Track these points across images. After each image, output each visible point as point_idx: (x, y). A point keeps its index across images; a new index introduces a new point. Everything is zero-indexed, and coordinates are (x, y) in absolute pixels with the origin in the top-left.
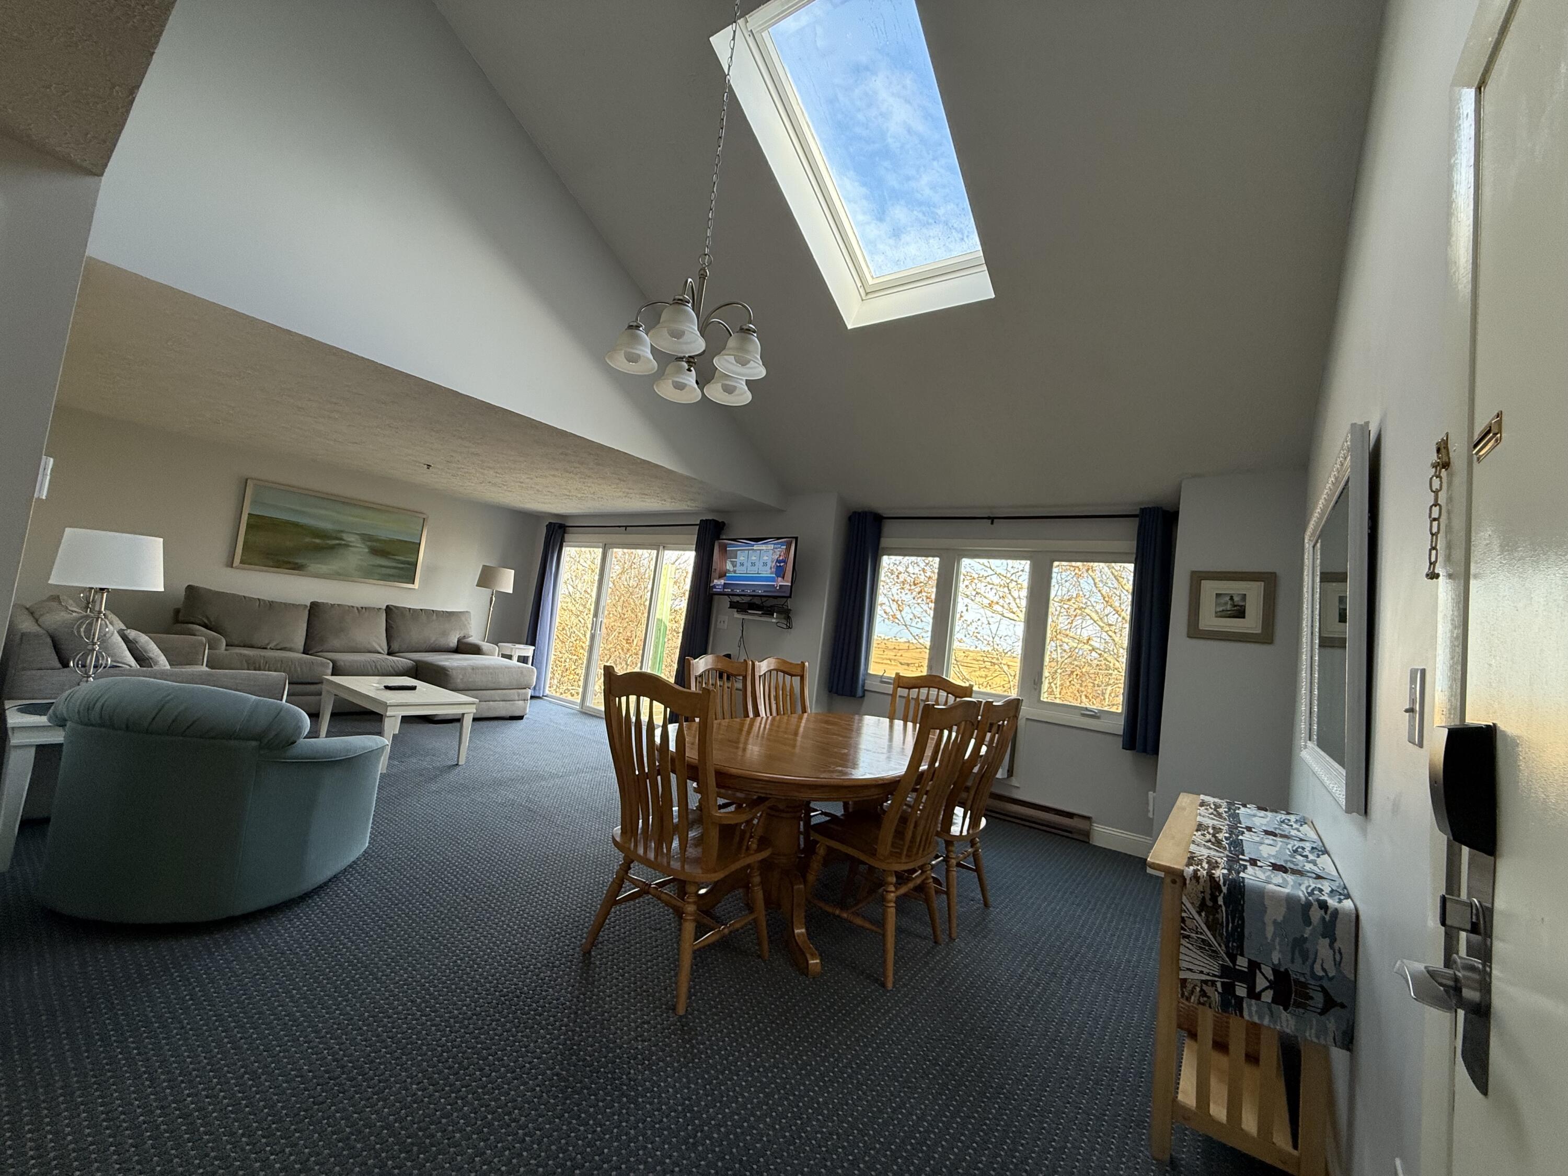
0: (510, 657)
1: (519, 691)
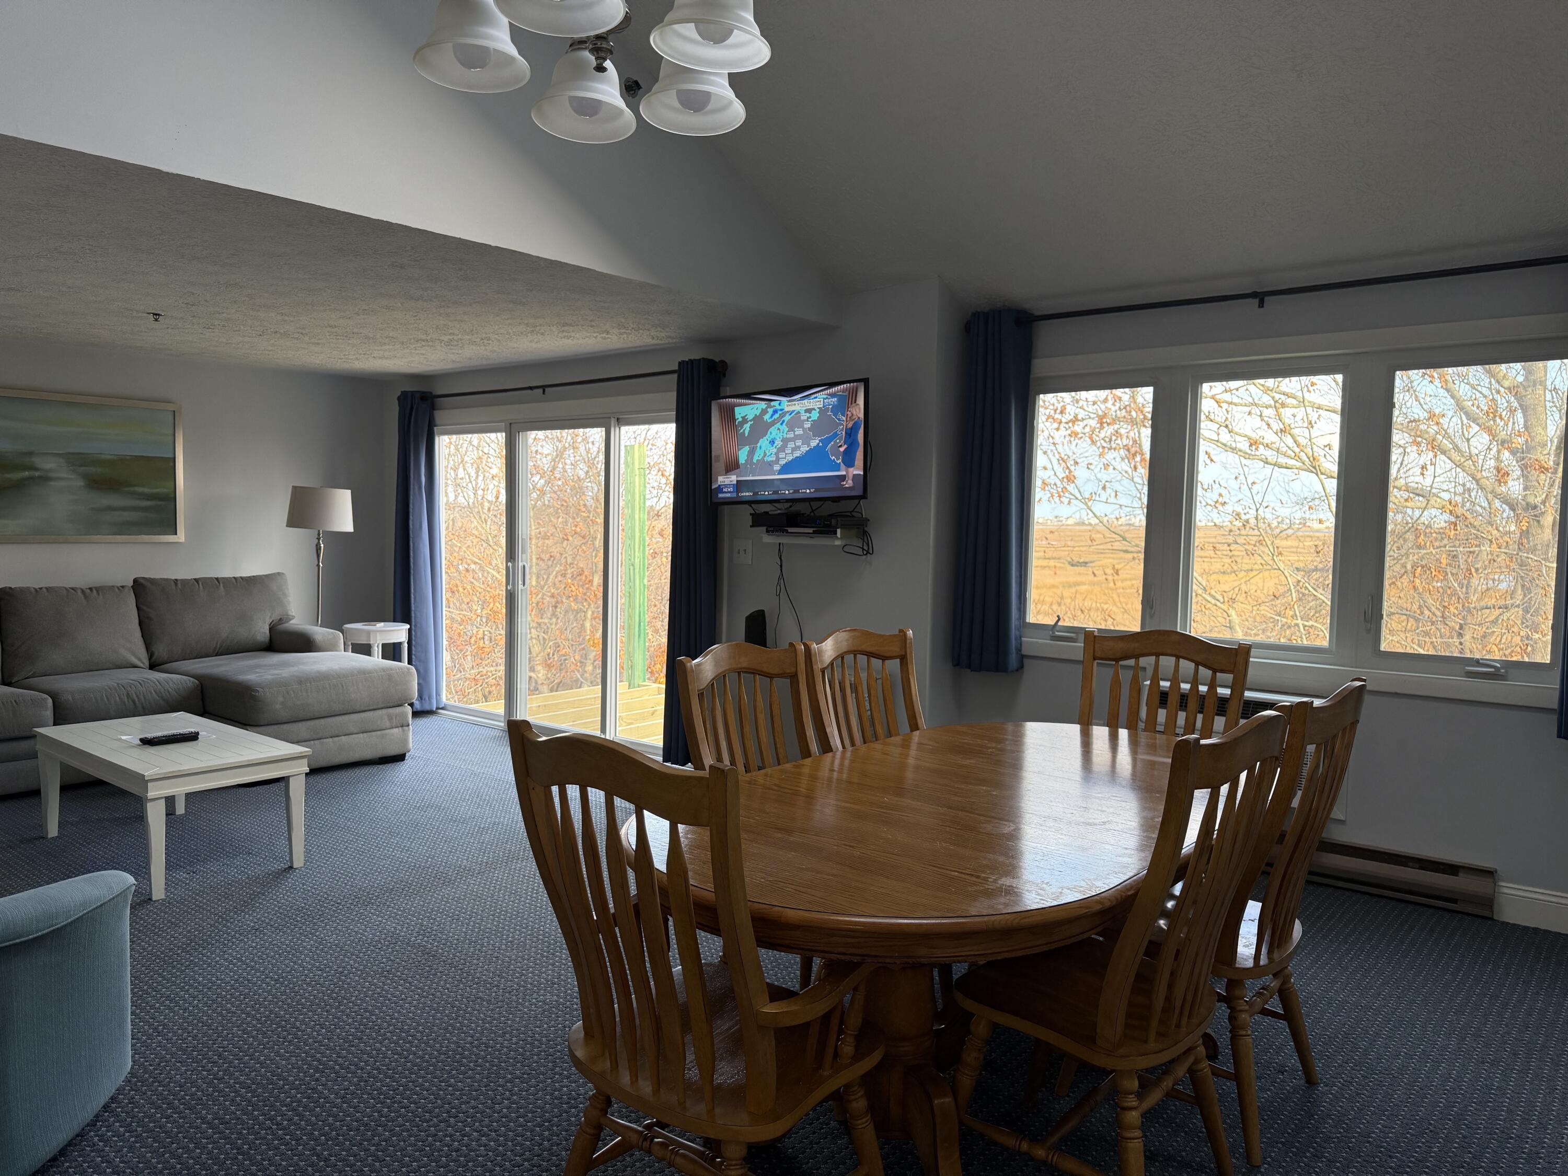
0: (365, 649)
1: (391, 711)
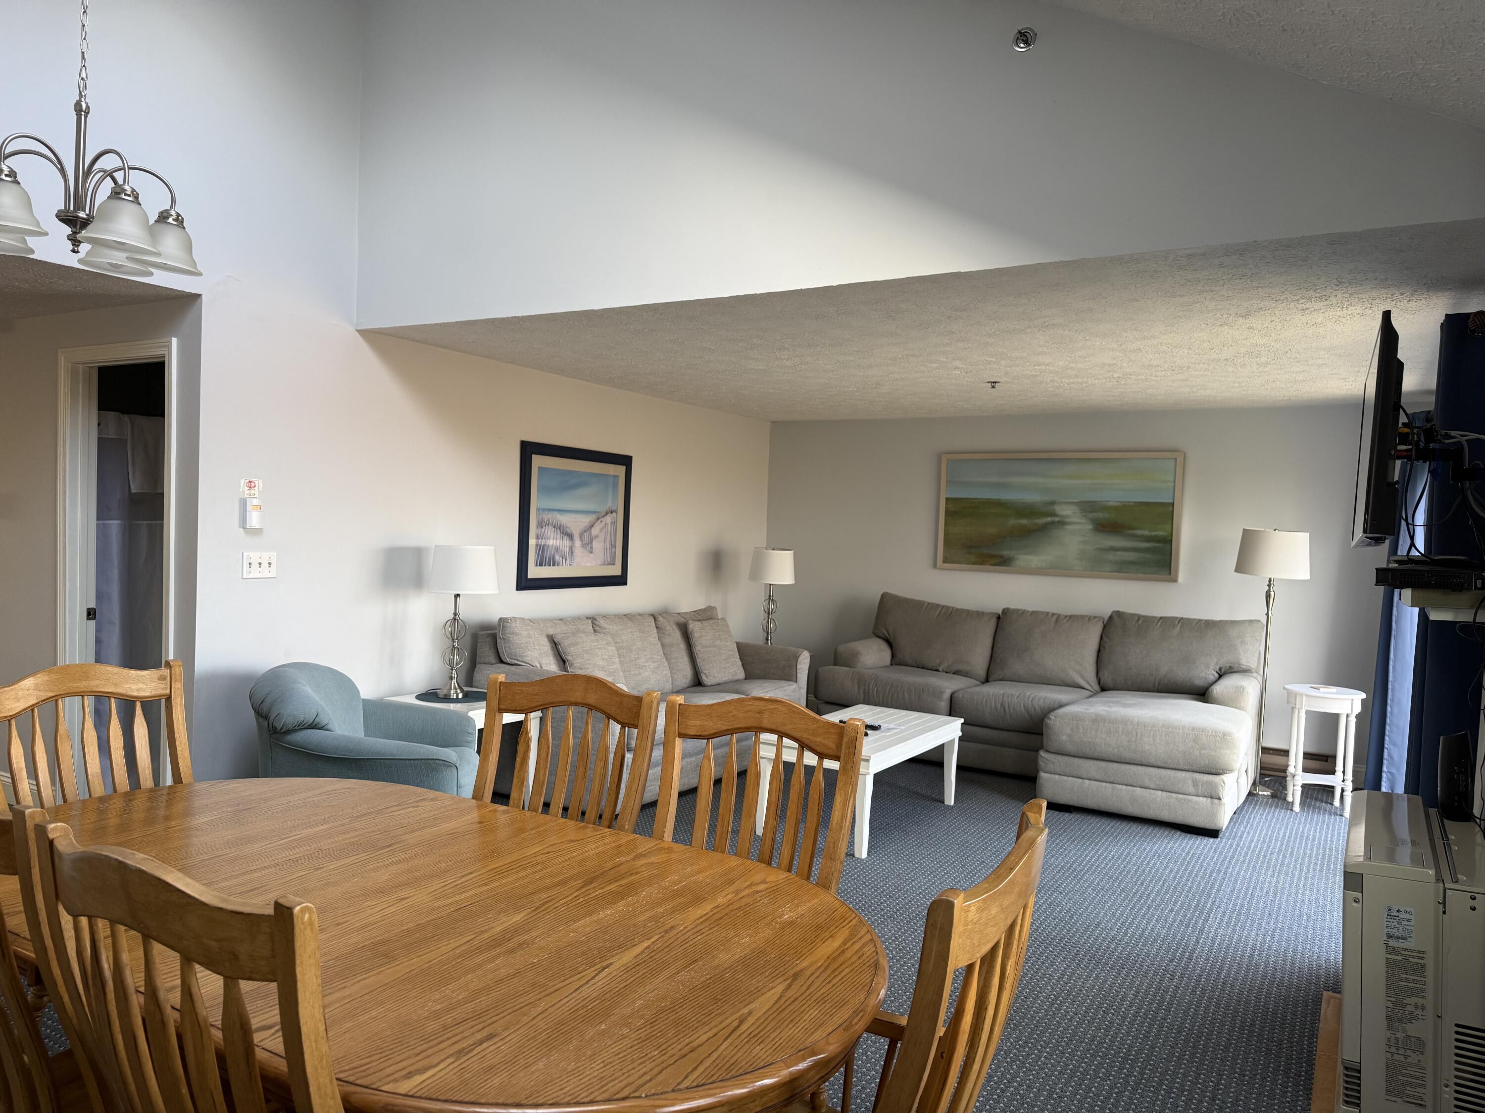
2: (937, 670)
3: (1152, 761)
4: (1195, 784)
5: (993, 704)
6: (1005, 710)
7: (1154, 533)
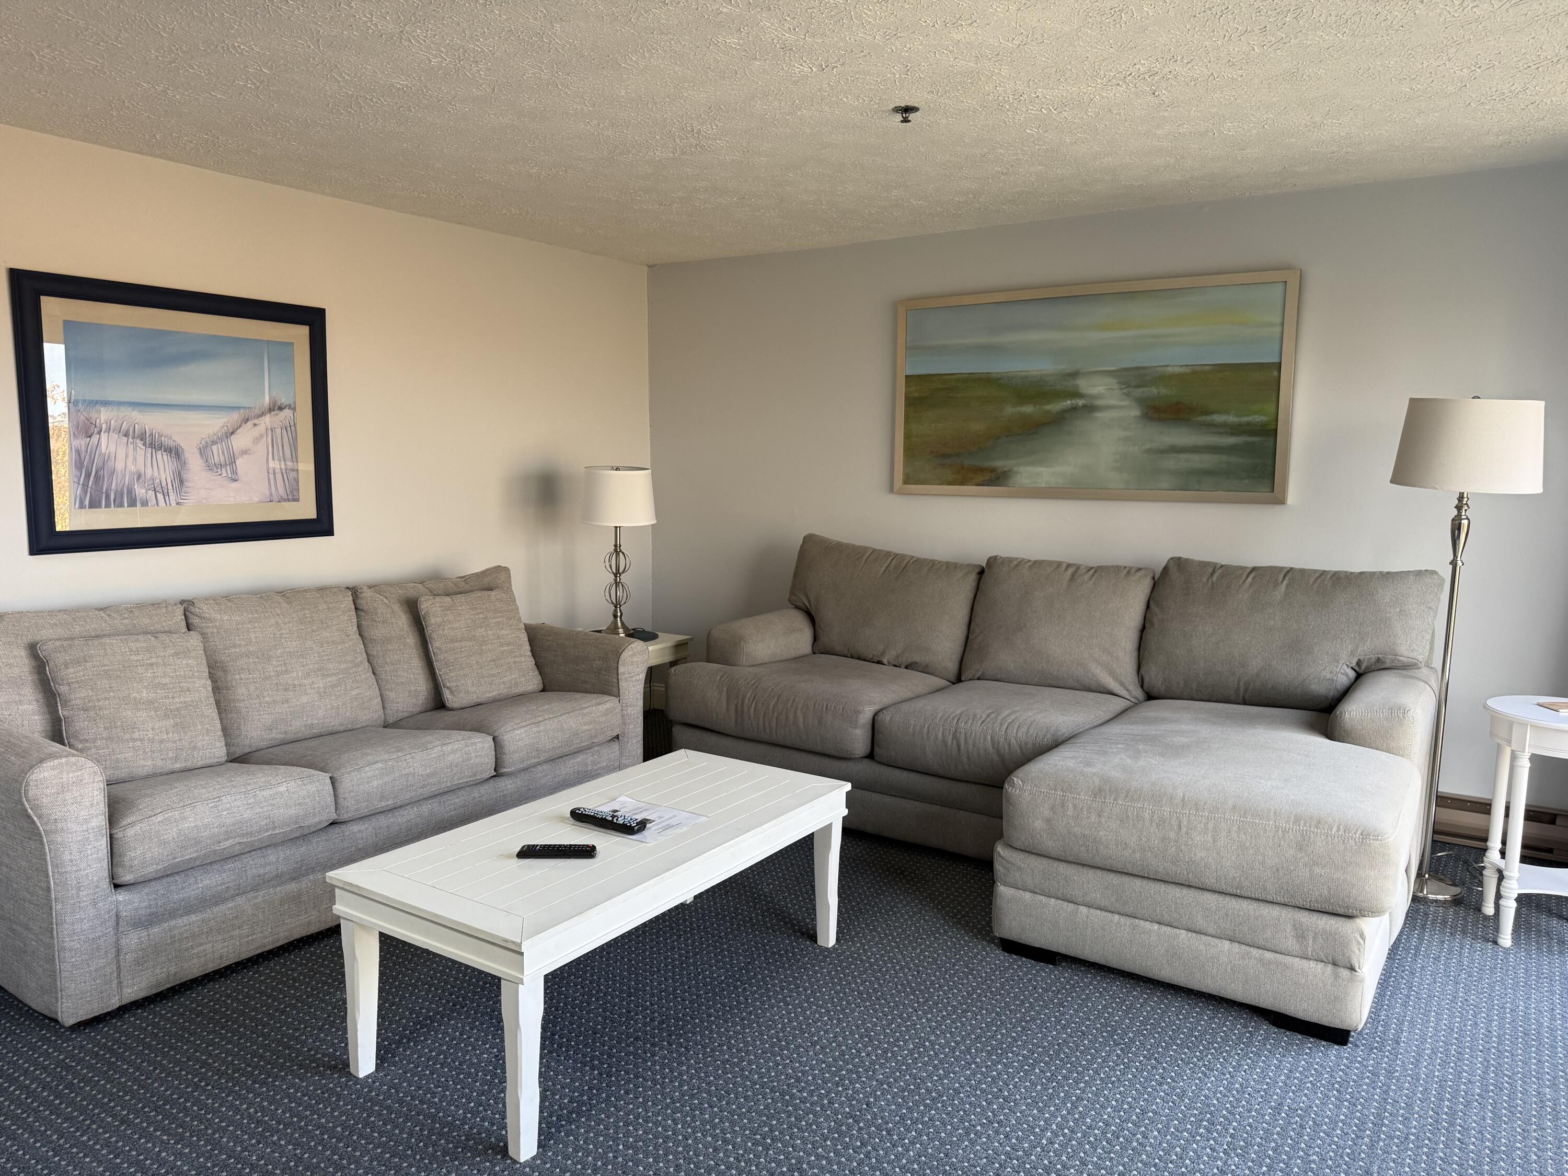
2: (879, 662)
3: (1210, 882)
4: (1301, 934)
5: (940, 735)
6: (958, 746)
7: (1245, 419)
